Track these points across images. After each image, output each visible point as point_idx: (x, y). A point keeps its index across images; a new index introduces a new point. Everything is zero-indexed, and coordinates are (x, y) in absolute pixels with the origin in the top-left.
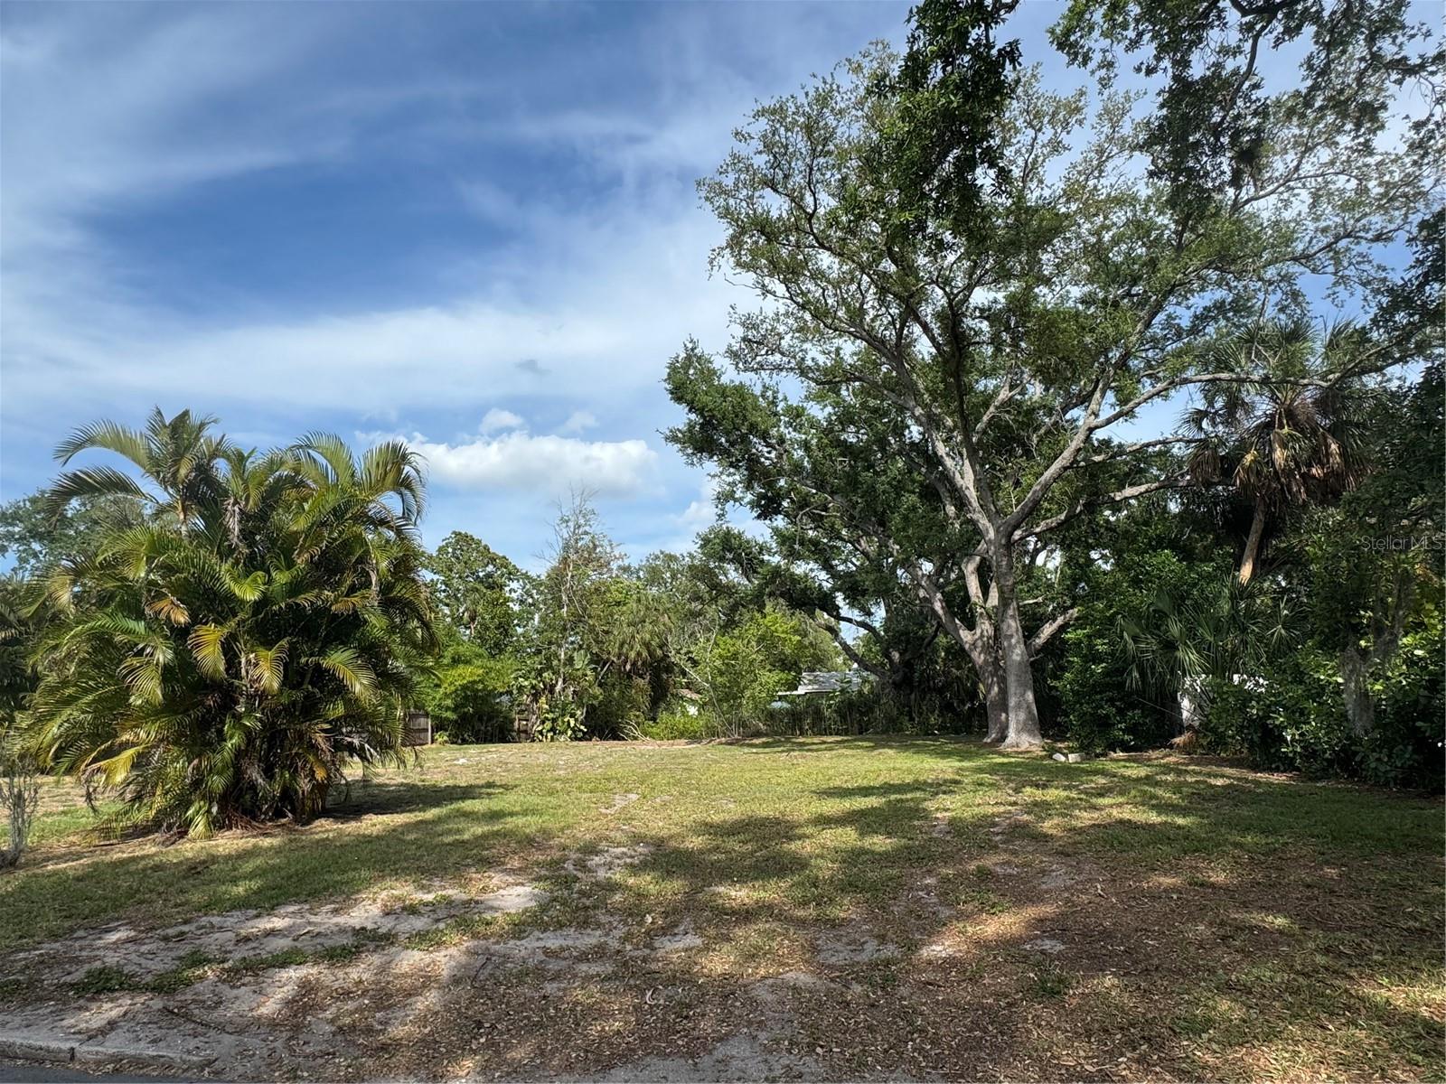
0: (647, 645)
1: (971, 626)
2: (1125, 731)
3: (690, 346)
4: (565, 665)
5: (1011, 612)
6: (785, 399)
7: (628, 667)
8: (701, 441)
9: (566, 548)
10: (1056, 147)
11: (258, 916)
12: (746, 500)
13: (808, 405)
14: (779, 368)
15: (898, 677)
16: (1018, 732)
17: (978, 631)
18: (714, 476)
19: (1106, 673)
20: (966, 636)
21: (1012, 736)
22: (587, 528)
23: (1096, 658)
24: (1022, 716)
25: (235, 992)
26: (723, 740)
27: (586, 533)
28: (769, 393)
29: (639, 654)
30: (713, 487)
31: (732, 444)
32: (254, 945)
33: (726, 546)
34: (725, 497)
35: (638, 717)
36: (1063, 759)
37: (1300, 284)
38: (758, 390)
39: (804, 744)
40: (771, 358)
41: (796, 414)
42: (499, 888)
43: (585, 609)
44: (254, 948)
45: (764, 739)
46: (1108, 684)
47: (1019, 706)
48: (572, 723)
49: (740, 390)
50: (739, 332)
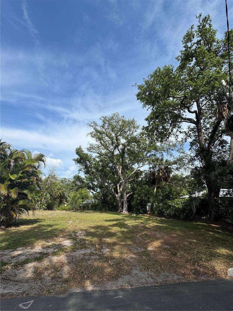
0: (60, 193)
1: (117, 194)
2: (142, 211)
3: (80, 146)
4: (45, 196)
5: (125, 192)
6: (93, 157)
7: (56, 197)
8: (78, 161)
9: (49, 175)
10: (136, 131)
11: (13, 251)
12: (83, 171)
13: (96, 158)
14: (95, 152)
15: (102, 201)
16: (125, 211)
17: (118, 195)
18: (78, 167)
19: (139, 202)
20: (116, 195)
21: (124, 211)
22: (54, 172)
23: (138, 200)
24: (125, 208)
25: (19, 271)
26: (72, 211)
27: (53, 173)
28: (91, 156)
29: (58, 195)
30: (78, 169)
31: (83, 162)
32: (16, 258)
33: (78, 178)
34: (80, 170)
35: (56, 206)
36: (133, 215)
37: (163, 154)
38: (89, 155)
39: (86, 212)
40: (93, 151)
41: (94, 159)
42: (63, 241)
43: (51, 186)
44: (17, 259)
45: (80, 211)
46: (139, 204)
47: (125, 207)
48: (44, 207)
49: (87, 154)
50: (89, 146)
